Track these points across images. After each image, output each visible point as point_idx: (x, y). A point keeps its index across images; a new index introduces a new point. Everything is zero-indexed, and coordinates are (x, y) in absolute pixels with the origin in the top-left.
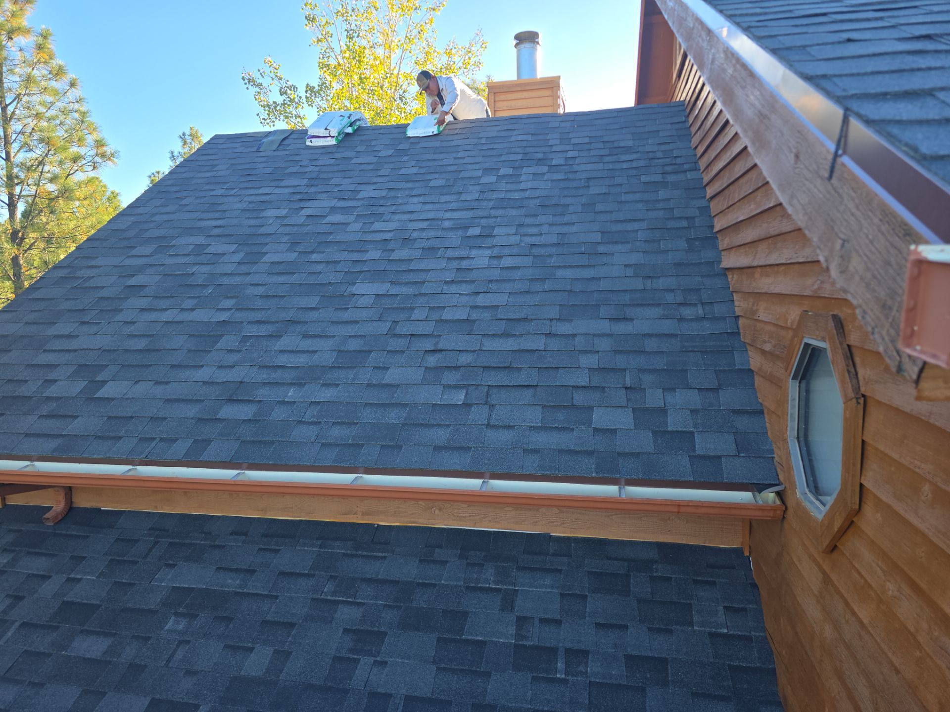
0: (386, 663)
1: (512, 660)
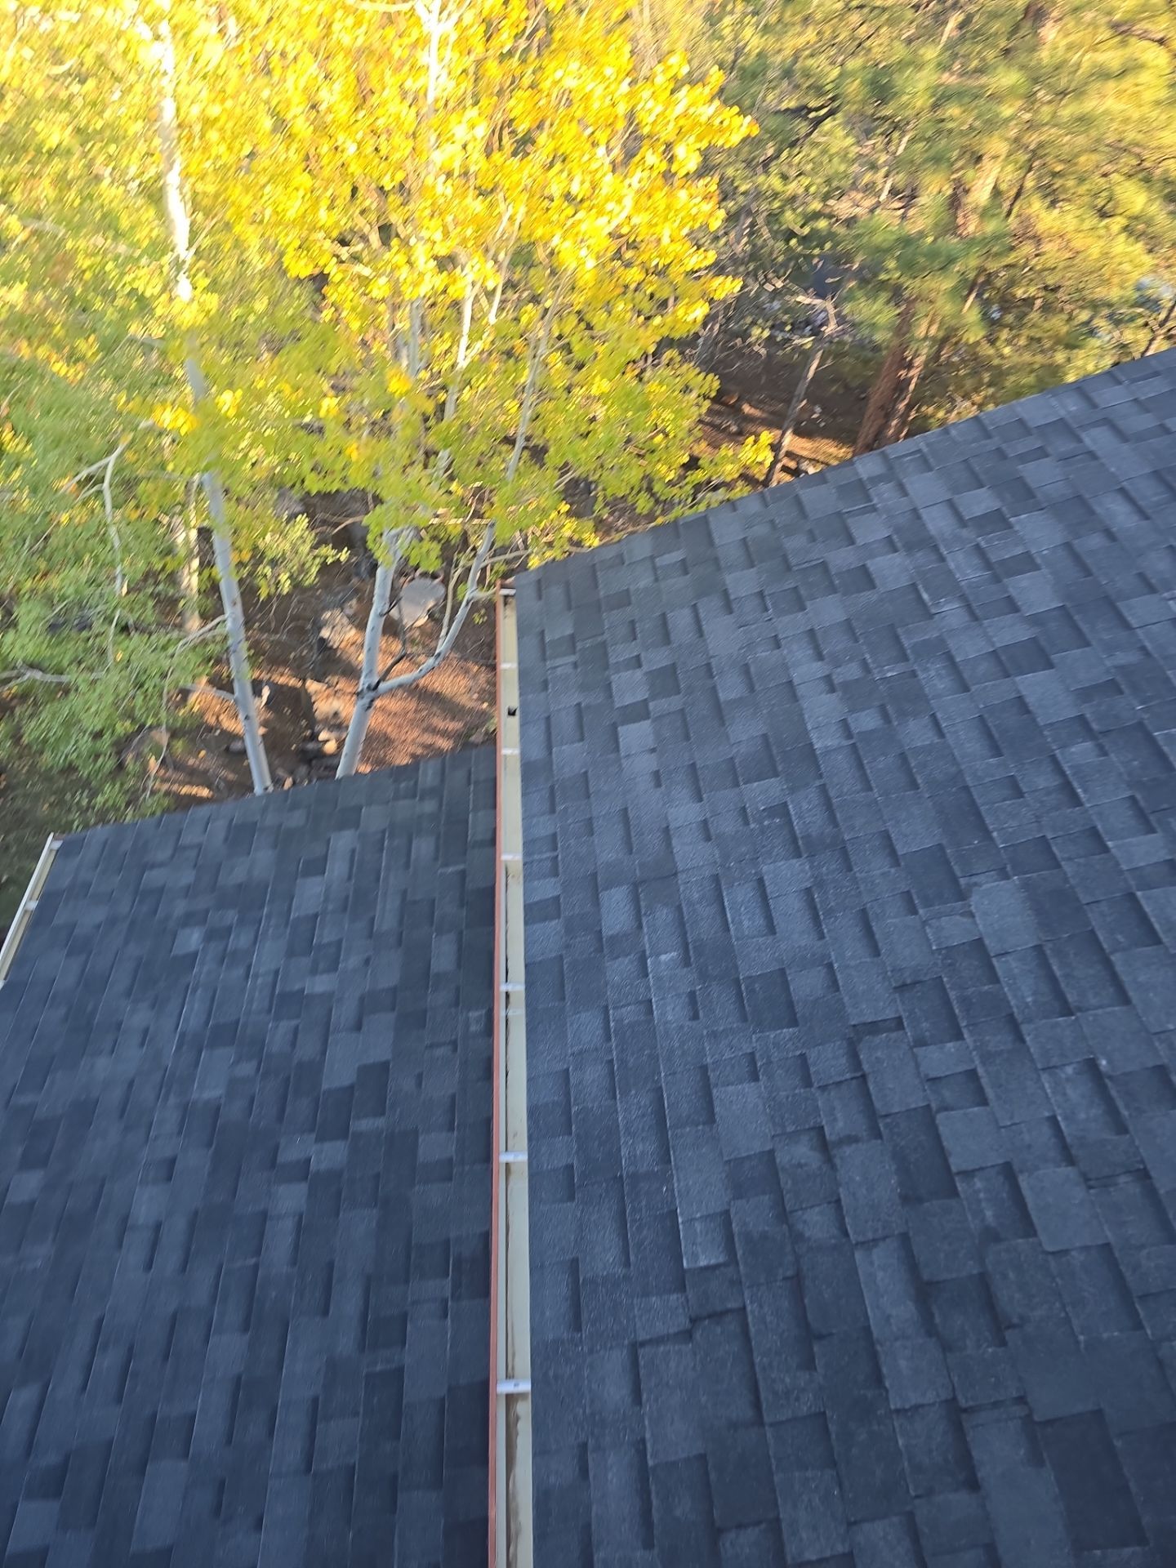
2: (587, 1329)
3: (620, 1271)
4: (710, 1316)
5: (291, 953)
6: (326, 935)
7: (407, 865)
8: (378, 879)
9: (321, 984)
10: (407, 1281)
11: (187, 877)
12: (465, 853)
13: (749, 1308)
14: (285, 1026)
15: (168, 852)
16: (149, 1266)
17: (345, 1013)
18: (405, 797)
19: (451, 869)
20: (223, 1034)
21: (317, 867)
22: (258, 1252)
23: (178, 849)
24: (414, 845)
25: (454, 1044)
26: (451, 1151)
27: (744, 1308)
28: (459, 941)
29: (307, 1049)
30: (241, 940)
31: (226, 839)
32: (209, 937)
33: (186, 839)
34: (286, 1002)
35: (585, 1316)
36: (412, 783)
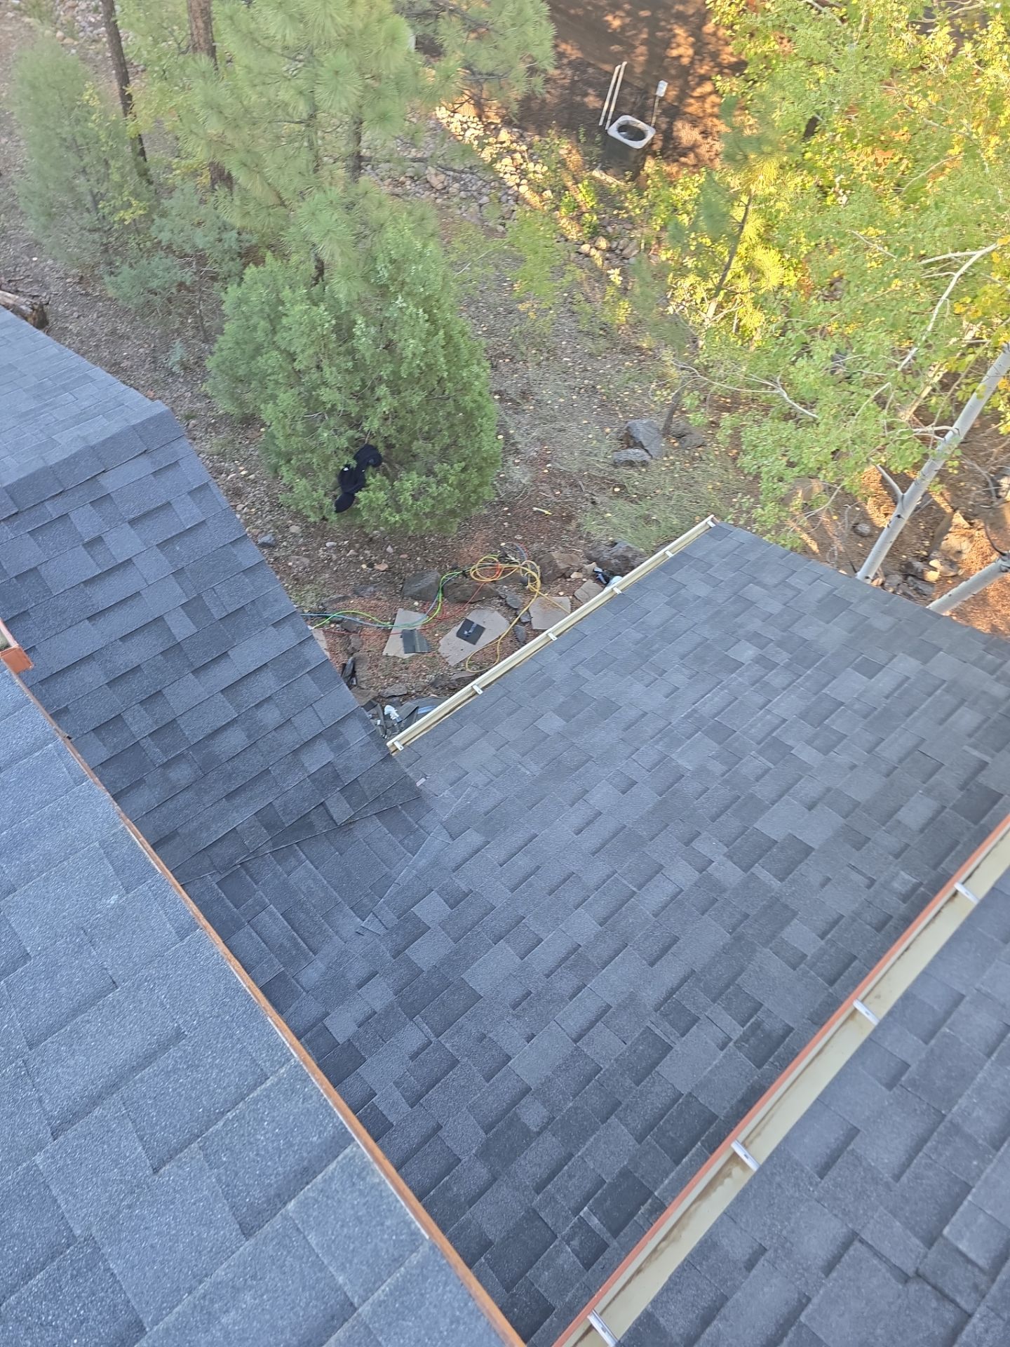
0: (722, 1049)
1: (636, 1175)
2: (827, 1182)
3: (887, 1177)
4: (935, 1287)
5: (803, 716)
6: (838, 723)
7: (942, 721)
8: (909, 714)
9: (807, 754)
10: (714, 1001)
11: (775, 607)
12: (998, 750)
13: (974, 1320)
14: (763, 762)
15: (775, 581)
16: (579, 832)
17: (809, 788)
18: (983, 669)
19: (976, 753)
20: (720, 733)
21: (871, 669)
22: (640, 887)
23: (783, 582)
24: (959, 711)
25: (872, 882)
26: (810, 951)
27: (970, 1316)
28: (939, 812)
29: (764, 791)
30: (777, 679)
31: (819, 601)
32: (759, 660)
33: (792, 581)
34: (775, 747)
35: (833, 1173)
36: (999, 661)
